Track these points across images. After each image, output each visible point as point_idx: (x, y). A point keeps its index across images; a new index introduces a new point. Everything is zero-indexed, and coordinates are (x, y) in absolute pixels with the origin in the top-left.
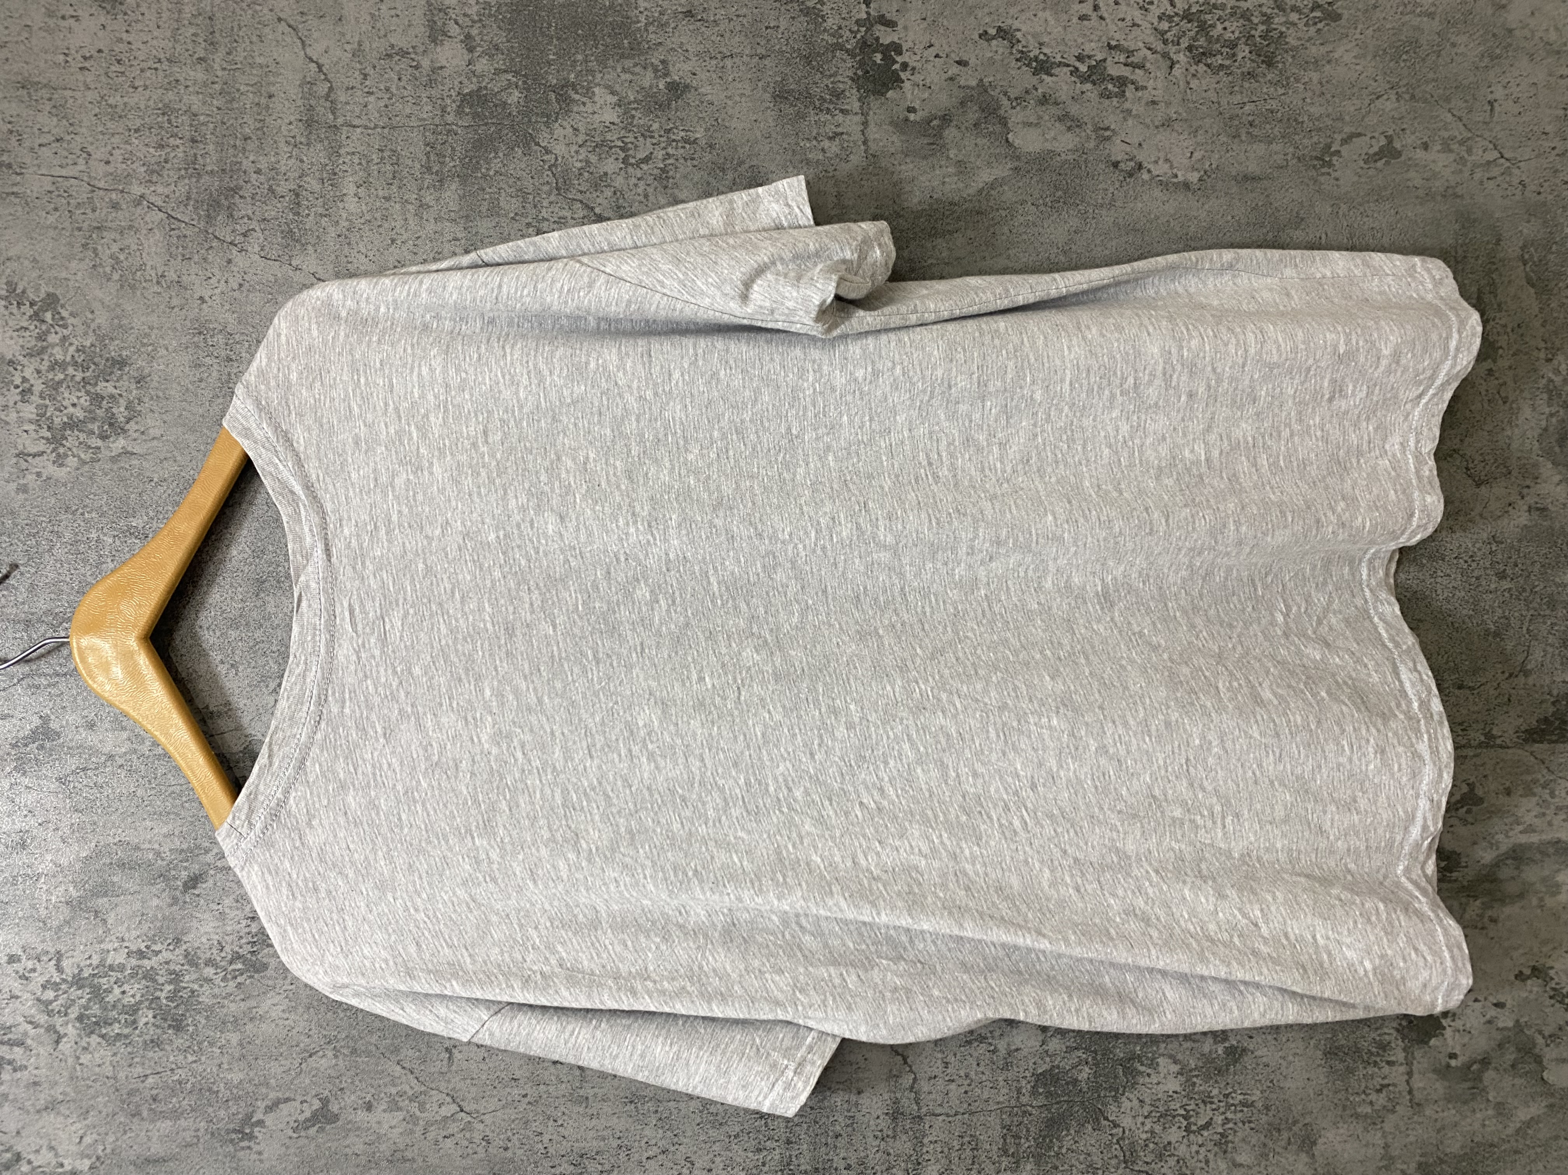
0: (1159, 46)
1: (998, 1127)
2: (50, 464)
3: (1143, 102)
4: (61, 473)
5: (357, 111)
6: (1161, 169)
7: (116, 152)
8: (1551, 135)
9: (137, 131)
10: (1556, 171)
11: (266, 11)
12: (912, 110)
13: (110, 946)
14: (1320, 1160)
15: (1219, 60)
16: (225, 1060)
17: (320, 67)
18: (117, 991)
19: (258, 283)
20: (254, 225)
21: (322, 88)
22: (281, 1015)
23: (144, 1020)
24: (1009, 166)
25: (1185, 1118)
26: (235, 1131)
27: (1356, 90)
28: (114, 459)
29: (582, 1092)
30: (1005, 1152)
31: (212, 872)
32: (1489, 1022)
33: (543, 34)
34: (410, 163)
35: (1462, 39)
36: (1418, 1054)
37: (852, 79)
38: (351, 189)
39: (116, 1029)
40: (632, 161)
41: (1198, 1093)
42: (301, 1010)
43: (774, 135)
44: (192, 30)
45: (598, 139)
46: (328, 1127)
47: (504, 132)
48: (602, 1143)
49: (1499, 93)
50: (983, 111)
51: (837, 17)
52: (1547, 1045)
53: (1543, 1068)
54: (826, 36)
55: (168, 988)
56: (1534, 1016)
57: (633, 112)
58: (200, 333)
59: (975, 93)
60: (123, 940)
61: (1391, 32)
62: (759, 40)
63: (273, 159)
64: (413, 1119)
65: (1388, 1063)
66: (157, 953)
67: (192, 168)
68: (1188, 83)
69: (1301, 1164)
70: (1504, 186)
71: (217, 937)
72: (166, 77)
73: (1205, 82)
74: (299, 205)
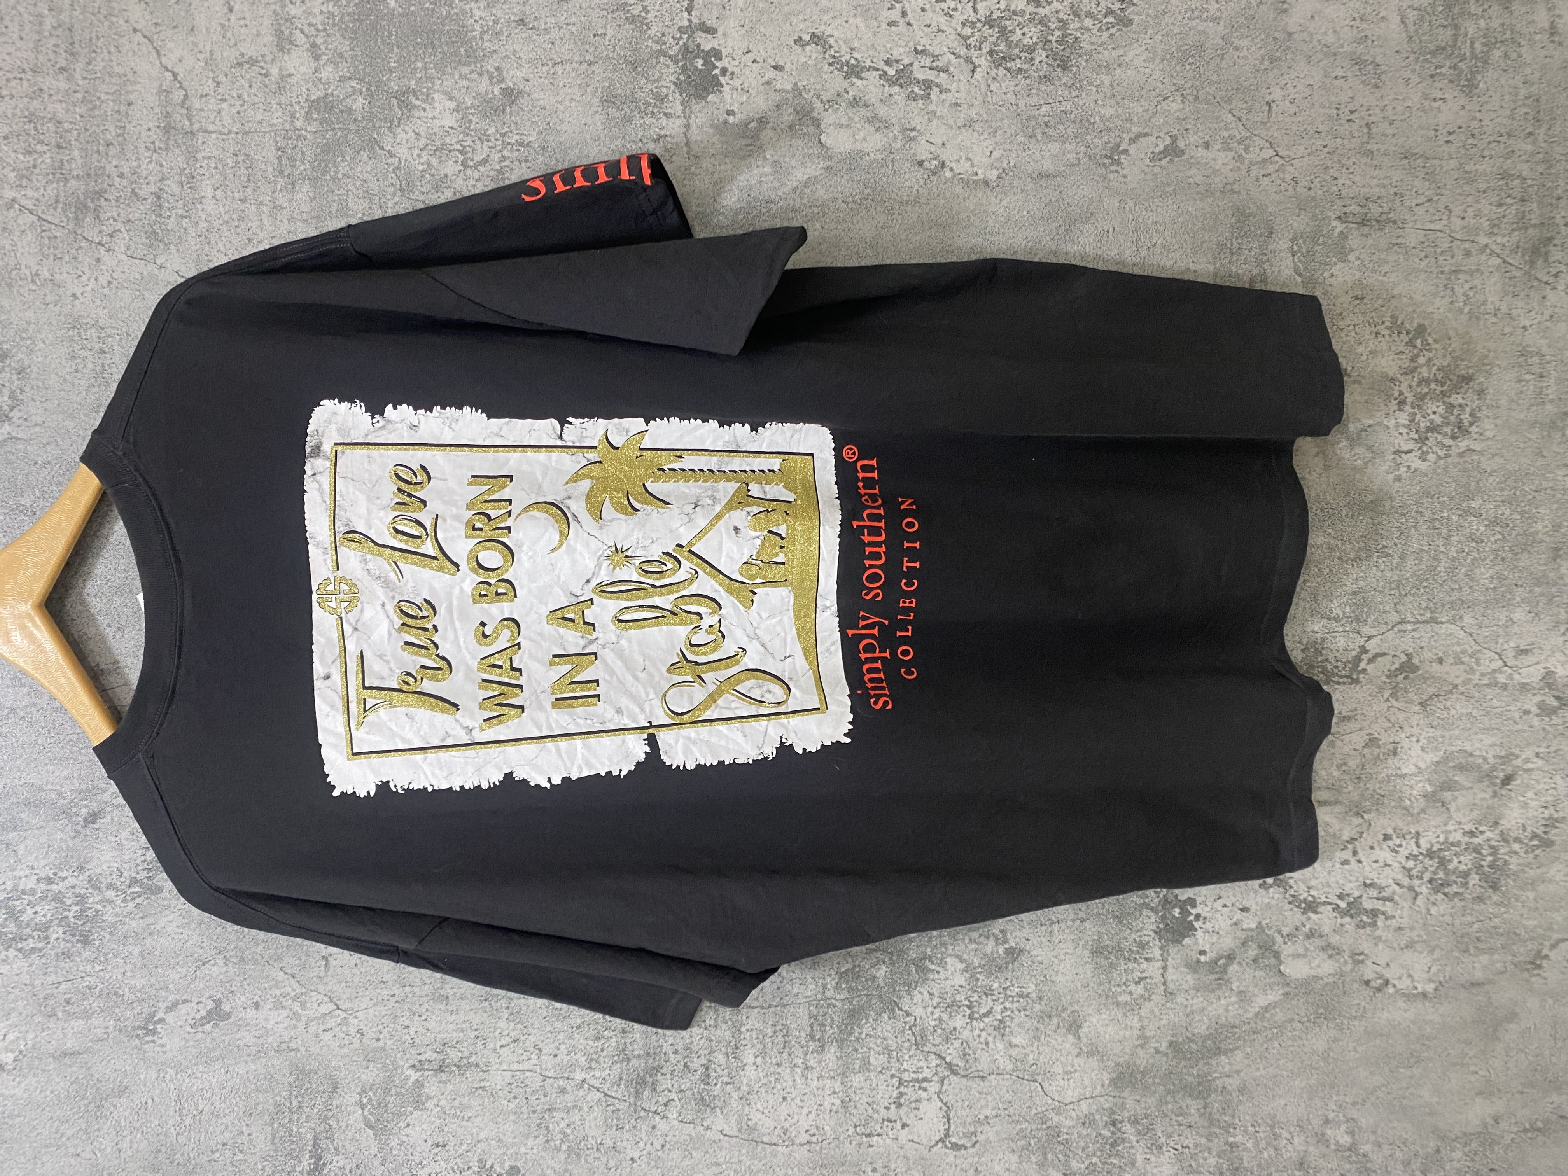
0: (963, 51)
1: (807, 1017)
3: (947, 104)
5: (212, 116)
6: (963, 167)
8: (1323, 134)
10: (1326, 168)
11: (121, 22)
12: (730, 113)
13: (22, 874)
14: (1084, 1041)
15: (1018, 64)
16: (129, 967)
17: (175, 75)
18: (30, 912)
19: (126, 281)
20: (119, 225)
21: (177, 96)
22: (176, 930)
23: (55, 936)
24: (822, 165)
25: (969, 1007)
26: (139, 1028)
27: (1143, 92)
29: (442, 992)
30: (812, 1037)
31: (109, 809)
32: (1236, 924)
33: (384, 42)
34: (263, 166)
35: (1245, 43)
36: (1173, 951)
37: (675, 84)
38: (209, 192)
39: (31, 943)
40: (471, 163)
41: (981, 987)
42: (193, 926)
43: (603, 137)
44: (53, 41)
45: (438, 143)
46: (221, 1024)
47: (351, 136)
48: (461, 1035)
49: (1277, 94)
50: (798, 113)
51: (661, 24)
52: (1285, 943)
53: (1281, 963)
54: (650, 43)
55: (75, 908)
56: (1274, 918)
57: (471, 117)
58: (74, 327)
59: (790, 96)
60: (33, 869)
61: (1178, 37)
62: (587, 47)
63: (134, 164)
64: (296, 1016)
65: (1146, 959)
66: (64, 879)
67: (59, 172)
68: (989, 86)
69: (1068, 1043)
70: (1278, 182)
71: (116, 865)
72: (30, 86)
73: (1004, 86)
74: (161, 206)
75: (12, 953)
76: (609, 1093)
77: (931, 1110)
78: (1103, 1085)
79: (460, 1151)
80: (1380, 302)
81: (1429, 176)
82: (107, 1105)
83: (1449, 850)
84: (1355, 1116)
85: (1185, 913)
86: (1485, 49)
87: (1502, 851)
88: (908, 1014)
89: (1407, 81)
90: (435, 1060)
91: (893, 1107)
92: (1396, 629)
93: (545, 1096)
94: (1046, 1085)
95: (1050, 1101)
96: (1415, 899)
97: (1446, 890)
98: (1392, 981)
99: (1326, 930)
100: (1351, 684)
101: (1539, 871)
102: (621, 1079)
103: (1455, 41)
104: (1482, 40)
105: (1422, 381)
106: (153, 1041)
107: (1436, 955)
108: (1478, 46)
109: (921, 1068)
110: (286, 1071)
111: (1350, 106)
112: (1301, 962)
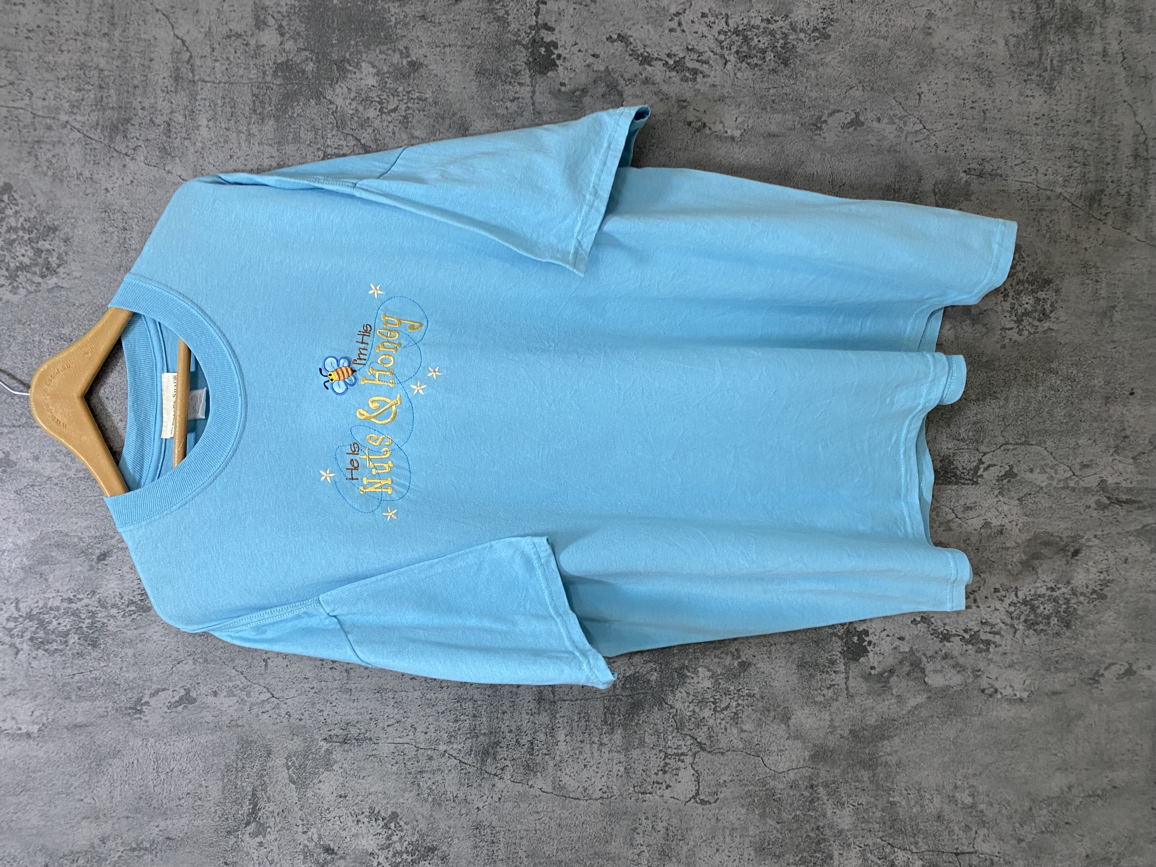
0: (718, 50)
1: (602, 708)
2: (8, 293)
3: (708, 85)
4: (15, 299)
5: (208, 71)
6: (718, 127)
7: (50, 93)
8: (955, 116)
9: (63, 79)
10: (957, 138)
11: (148, 4)
12: (563, 84)
13: (50, 595)
14: (792, 728)
15: (755, 61)
16: (124, 665)
17: (183, 42)
18: (55, 623)
19: (144, 181)
20: (140, 143)
21: (185, 56)
22: (160, 638)
23: (72, 641)
25: (714, 703)
26: (130, 708)
27: (838, 83)
28: (50, 291)
29: (348, 686)
30: (605, 722)
31: (115, 550)
32: (895, 648)
33: (329, 27)
34: (243, 107)
35: (904, 54)
36: (853, 666)
37: (526, 64)
38: (204, 122)
39: (55, 646)
40: (386, 111)
41: (722, 689)
42: (172, 635)
43: (476, 97)
44: (99, 15)
45: (363, 96)
46: (189, 706)
47: (303, 89)
48: (360, 717)
50: (608, 86)
51: (517, 23)
52: (928, 662)
53: (925, 676)
54: (510, 35)
55: (88, 621)
56: (921, 645)
57: (386, 79)
58: (105, 212)
59: (603, 75)
60: (58, 592)
61: (860, 48)
63: (153, 101)
64: (243, 701)
65: (835, 672)
66: (80, 600)
67: (100, 105)
68: (735, 74)
69: (781, 730)
70: (926, 146)
71: (118, 590)
72: (82, 44)
73: (746, 74)
74: (170, 131)
75: (41, 652)
76: (463, 760)
77: (686, 775)
78: (804, 760)
79: (357, 801)
81: (1024, 146)
82: (104, 764)
83: (1037, 600)
84: (975, 784)
85: (861, 640)
86: (1060, 64)
87: (1072, 601)
88: (672, 707)
89: (1010, 83)
90: (341, 735)
91: (660, 773)
92: (1002, 448)
93: (418, 762)
94: (766, 759)
95: (768, 771)
96: (1015, 633)
97: (1036, 627)
98: (999, 690)
99: (956, 653)
100: (972, 484)
101: (1097, 616)
102: (471, 750)
103: (1040, 59)
104: (1057, 58)
105: (1019, 282)
106: (140, 718)
107: (1030, 671)
108: (1055, 62)
109: (680, 745)
110: (235, 741)
111: (972, 98)
112: (939, 676)
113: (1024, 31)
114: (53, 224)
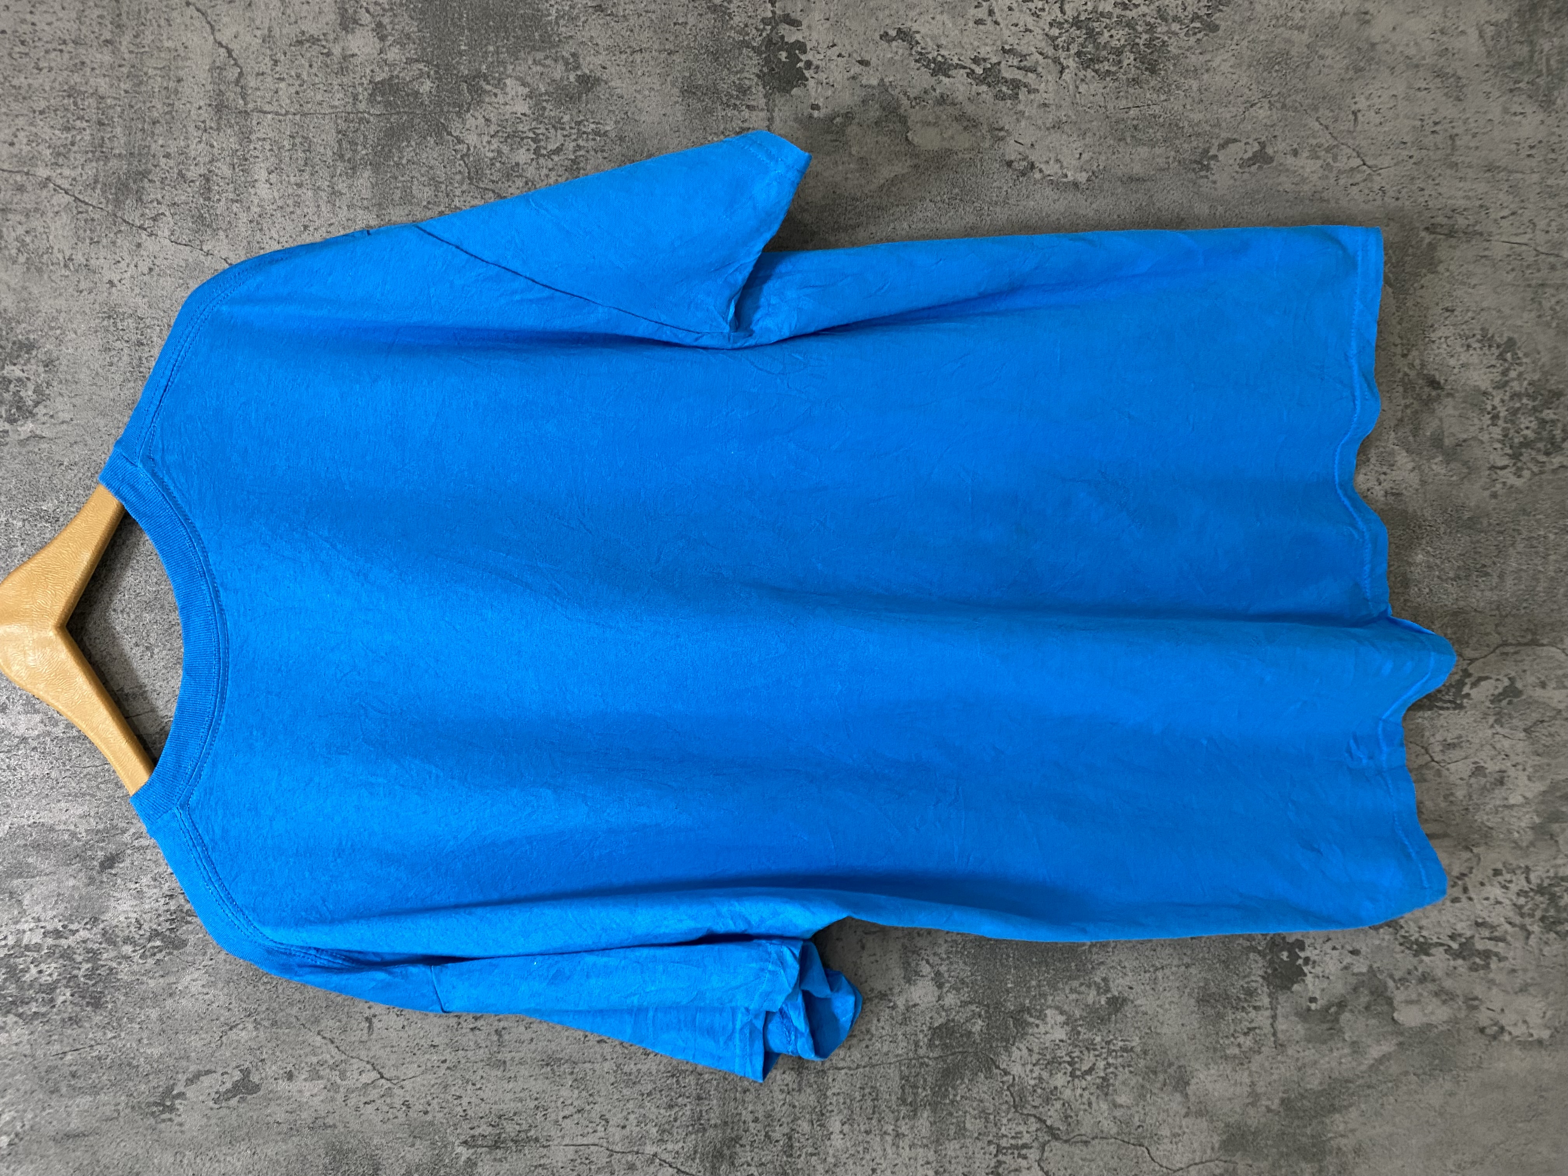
0: (1050, 51)
1: (897, 1078)
3: (1035, 104)
5: (268, 96)
6: (1052, 169)
7: (21, 134)
8: (1409, 145)
9: (42, 112)
10: (1413, 179)
12: (815, 107)
13: (26, 927)
14: (1192, 1099)
15: (1106, 66)
16: (145, 1035)
17: (229, 52)
18: (34, 970)
19: (170, 268)
20: (163, 209)
21: (232, 74)
22: (201, 989)
23: (62, 998)
24: (909, 163)
25: (1069, 1063)
26: (156, 1104)
27: (1232, 97)
28: (22, 443)
29: (499, 1056)
30: (904, 1101)
31: (129, 852)
32: (1346, 968)
33: (454, 24)
34: (322, 150)
35: (1328, 52)
36: (1282, 998)
37: (758, 76)
38: (263, 175)
39: (33, 1007)
40: (544, 152)
41: (1083, 1041)
42: (220, 985)
43: (682, 129)
44: (97, 12)
45: (509, 130)
46: (249, 1097)
47: (416, 121)
48: (519, 1105)
49: (1362, 103)
50: (884, 109)
51: (744, 15)
52: (1398, 988)
53: (1394, 1009)
54: (732, 33)
55: (86, 966)
56: (1385, 961)
57: (544, 104)
58: (109, 317)
59: (876, 92)
60: (39, 920)
61: (1265, 44)
62: (667, 36)
63: (182, 144)
64: (334, 1087)
65: (1255, 1008)
66: (74, 932)
67: (100, 151)
68: (1077, 87)
69: (1175, 1102)
70: (1366, 191)
71: (135, 915)
72: (71, 58)
73: (1093, 88)
74: (209, 190)
75: (11, 1019)
76: (682, 1168)
78: (1213, 1149)
80: (1470, 314)
81: (1513, 189)
83: (1559, 885)
85: (1294, 957)
86: (1560, 66)
88: (1006, 1073)
89: (1488, 95)
90: (490, 1134)
92: (1498, 651)
94: (1153, 1150)
95: (1157, 1168)
96: (1527, 938)
98: (1507, 1028)
99: (1439, 973)
100: (1455, 709)
102: (695, 1152)
103: (1532, 57)
104: (1557, 57)
105: (1515, 396)
106: (170, 1120)
107: (1551, 999)
108: (1553, 63)
109: (1021, 1133)
110: (322, 1152)
111: (1435, 118)
112: (1415, 1008)
113: (1505, 16)
114: (27, 339)
